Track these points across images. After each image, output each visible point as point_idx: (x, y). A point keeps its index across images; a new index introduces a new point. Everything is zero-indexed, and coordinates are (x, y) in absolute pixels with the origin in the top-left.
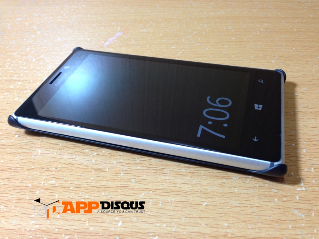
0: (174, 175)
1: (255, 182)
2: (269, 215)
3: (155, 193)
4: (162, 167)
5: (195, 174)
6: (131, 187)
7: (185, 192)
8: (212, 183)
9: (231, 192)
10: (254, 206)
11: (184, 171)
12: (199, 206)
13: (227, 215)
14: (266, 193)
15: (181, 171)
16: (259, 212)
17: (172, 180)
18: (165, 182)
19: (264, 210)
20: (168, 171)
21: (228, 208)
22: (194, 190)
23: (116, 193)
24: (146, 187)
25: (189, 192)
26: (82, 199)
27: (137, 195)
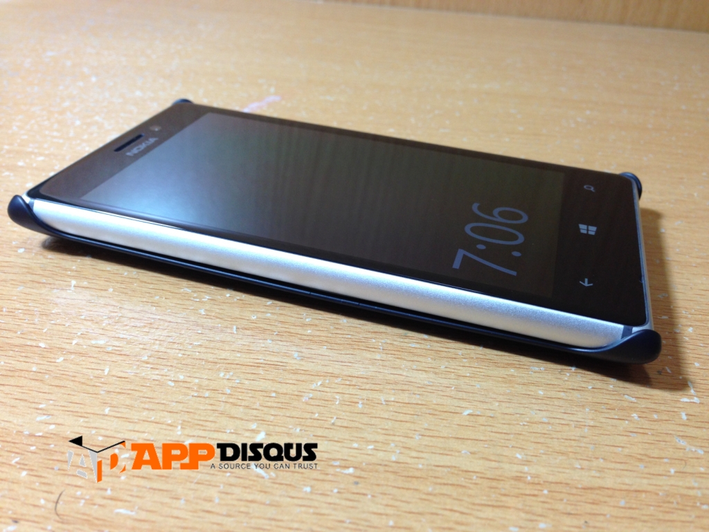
0: (393, 352)
1: (584, 379)
2: (622, 445)
3: (348, 383)
4: (367, 336)
5: (444, 354)
6: (291, 368)
8: (483, 374)
9: (529, 395)
10: (585, 426)
11: (418, 346)
12: (455, 415)
13: (521, 437)
14: (610, 402)
15: (410, 345)
16: (596, 438)
17: (389, 361)
18: (373, 364)
19: (609, 435)
20: (380, 344)
21: (524, 425)
23: (254, 375)
24: (325, 369)
25: (430, 387)
26: (170, 380)
27: (304, 383)
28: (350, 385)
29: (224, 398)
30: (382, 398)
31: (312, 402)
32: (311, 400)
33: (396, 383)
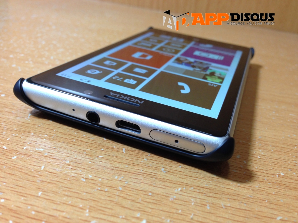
3: (198, 191)
6: (160, 177)
7: (245, 198)
22: (258, 197)
23: (137, 180)
24: (183, 181)
25: (251, 199)
26: (83, 178)
27: (169, 188)
28: (199, 193)
29: (117, 193)
30: (222, 203)
31: (176, 201)
32: (175, 200)
33: (229, 195)
